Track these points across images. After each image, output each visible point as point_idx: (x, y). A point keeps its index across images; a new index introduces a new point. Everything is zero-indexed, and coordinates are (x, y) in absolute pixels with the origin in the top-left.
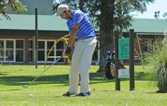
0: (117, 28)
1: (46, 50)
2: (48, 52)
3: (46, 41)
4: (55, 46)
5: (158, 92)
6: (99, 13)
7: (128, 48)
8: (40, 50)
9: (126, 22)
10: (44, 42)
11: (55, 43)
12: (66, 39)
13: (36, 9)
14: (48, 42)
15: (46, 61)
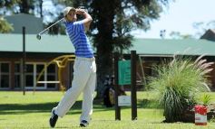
0: (116, 49)
1: (35, 74)
2: (37, 76)
3: (35, 64)
4: (45, 69)
5: (164, 122)
6: (96, 32)
7: (129, 71)
8: (29, 74)
9: (127, 41)
10: (32, 66)
11: (46, 66)
12: (58, 62)
13: (24, 28)
14: (38, 66)
15: (35, 87)
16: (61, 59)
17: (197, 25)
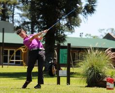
1: (9, 56)
3: (9, 50)
4: (15, 53)
7: (66, 56)
8: (6, 55)
10: (7, 51)
11: (15, 51)
12: (22, 49)
13: (3, 29)
14: (10, 51)
15: (8, 63)
16: (24, 48)
17: (101, 30)
